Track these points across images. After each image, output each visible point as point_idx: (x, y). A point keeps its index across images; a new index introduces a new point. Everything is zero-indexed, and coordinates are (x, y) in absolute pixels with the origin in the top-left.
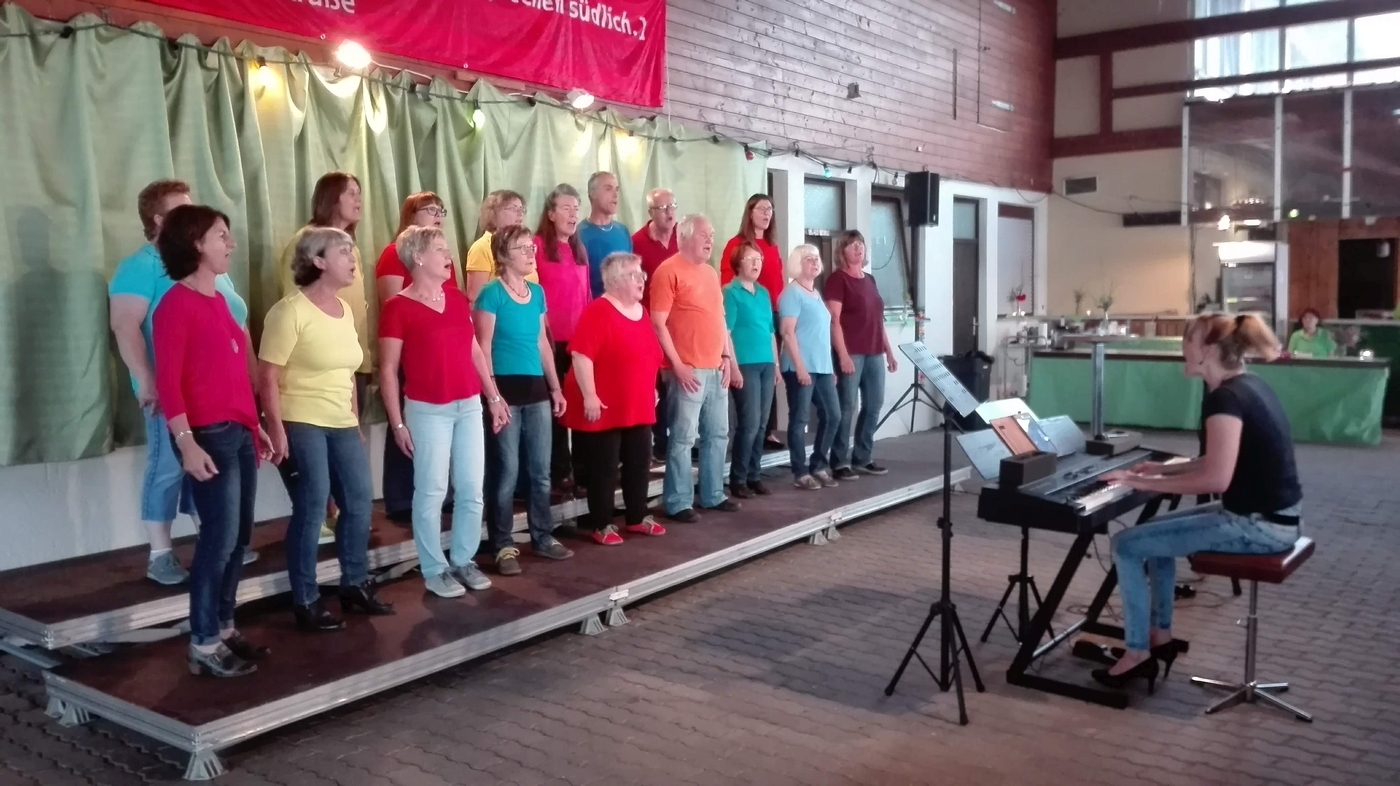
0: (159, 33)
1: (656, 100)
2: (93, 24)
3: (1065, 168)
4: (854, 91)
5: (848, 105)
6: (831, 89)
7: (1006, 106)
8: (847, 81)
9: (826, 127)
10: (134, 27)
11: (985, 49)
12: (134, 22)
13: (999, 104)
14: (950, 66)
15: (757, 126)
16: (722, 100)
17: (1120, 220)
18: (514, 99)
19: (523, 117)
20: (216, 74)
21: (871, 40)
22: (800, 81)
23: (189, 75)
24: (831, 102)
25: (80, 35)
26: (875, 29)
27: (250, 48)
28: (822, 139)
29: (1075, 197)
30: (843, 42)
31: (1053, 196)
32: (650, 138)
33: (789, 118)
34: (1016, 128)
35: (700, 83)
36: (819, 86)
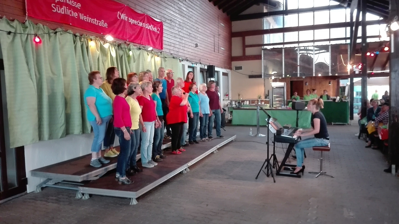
0: (72, 33)
1: (162, 48)
2: (60, 30)
3: (235, 64)
4: (197, 45)
5: (196, 49)
6: (193, 45)
7: (223, 49)
8: (195, 43)
9: (192, 54)
10: (67, 31)
11: (220, 35)
12: (68, 30)
13: (222, 48)
14: (213, 39)
15: (180, 54)
16: (173, 48)
17: (248, 77)
18: (136, 48)
19: (138, 52)
20: (82, 43)
21: (199, 33)
22: (187, 43)
23: (78, 43)
24: (193, 48)
25: (58, 33)
26: (200, 30)
27: (89, 37)
28: (191, 57)
29: (237, 71)
30: (194, 33)
31: (232, 70)
32: (161, 57)
33: (185, 52)
34: (225, 54)
35: (169, 44)
36: (190, 44)
